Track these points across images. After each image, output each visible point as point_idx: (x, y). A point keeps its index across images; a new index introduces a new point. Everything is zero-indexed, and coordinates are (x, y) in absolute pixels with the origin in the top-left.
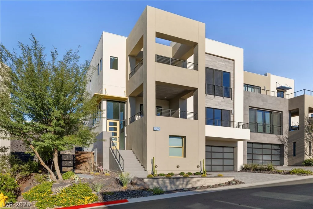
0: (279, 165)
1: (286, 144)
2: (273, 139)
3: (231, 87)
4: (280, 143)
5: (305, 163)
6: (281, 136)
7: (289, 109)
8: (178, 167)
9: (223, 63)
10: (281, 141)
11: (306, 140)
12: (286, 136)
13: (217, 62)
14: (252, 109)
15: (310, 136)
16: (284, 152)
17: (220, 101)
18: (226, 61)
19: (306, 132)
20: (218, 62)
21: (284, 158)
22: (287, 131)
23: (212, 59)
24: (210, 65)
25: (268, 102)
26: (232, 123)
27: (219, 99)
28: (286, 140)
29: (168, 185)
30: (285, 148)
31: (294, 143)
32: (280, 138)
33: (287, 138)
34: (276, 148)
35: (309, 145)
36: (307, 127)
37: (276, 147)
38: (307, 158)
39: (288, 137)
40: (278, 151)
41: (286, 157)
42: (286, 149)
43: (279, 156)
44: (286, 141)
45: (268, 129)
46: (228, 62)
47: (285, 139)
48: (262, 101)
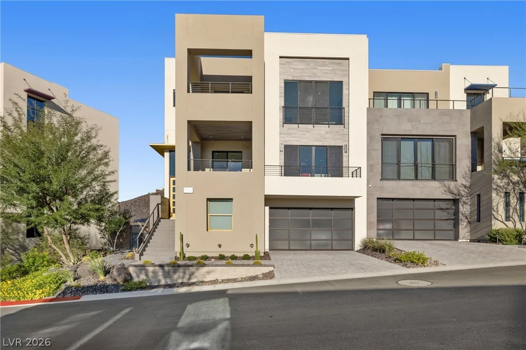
0: (453, 238)
1: (464, 198)
2: (434, 189)
3: (344, 107)
4: (450, 197)
5: (490, 236)
6: (452, 184)
7: (471, 129)
8: (220, 246)
9: (329, 67)
10: (452, 193)
11: (496, 189)
12: (464, 183)
13: (317, 69)
14: (386, 138)
15: (505, 180)
16: (460, 215)
17: (323, 132)
18: (334, 63)
19: (496, 172)
20: (319, 68)
21: (460, 226)
22: (466, 174)
23: (308, 65)
24: (305, 75)
25: (422, 121)
26: (345, 170)
27: (322, 129)
28: (464, 191)
29: (161, 277)
30: (463, 206)
31: (479, 196)
32: (449, 189)
33: (465, 187)
34: (444, 207)
35: (503, 200)
36: (497, 163)
37: (443, 205)
38: (497, 225)
39: (468, 184)
40: (449, 213)
41: (465, 224)
42: (465, 209)
43: (453, 221)
44: (463, 193)
45: (426, 172)
46: (339, 64)
47: (461, 189)
48: (409, 121)
